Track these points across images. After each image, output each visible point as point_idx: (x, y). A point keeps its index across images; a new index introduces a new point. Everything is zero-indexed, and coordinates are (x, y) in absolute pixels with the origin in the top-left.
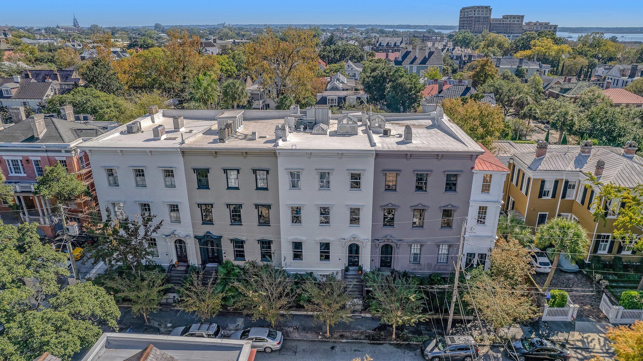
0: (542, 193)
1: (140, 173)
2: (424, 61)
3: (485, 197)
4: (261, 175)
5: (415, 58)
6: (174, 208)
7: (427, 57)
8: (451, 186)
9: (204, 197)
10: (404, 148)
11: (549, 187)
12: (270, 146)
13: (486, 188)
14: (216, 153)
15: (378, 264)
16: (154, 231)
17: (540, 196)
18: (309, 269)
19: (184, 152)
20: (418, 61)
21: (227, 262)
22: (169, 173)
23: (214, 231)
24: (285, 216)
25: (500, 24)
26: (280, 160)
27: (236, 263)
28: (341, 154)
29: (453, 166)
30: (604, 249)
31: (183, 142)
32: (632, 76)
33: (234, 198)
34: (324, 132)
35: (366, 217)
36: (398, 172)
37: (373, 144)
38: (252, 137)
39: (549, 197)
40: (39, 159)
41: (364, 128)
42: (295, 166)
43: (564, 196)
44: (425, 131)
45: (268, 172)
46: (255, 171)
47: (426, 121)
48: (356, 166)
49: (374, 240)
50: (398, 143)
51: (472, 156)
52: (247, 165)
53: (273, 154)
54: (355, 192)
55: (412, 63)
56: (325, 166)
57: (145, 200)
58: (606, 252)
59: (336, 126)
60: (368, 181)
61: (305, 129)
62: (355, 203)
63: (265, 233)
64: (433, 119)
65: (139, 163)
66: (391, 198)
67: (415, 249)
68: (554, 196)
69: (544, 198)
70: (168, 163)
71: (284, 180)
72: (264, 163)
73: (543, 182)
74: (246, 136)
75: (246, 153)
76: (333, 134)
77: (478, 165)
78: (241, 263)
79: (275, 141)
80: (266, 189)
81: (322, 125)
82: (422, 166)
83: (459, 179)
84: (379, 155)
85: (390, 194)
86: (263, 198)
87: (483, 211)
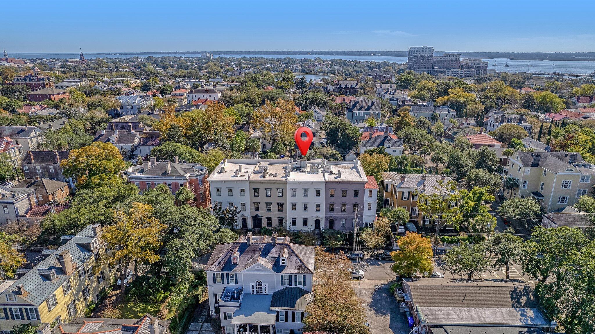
0: (403, 198)
1: (230, 190)
2: (368, 109)
3: (370, 199)
4: (280, 191)
5: (362, 107)
6: (243, 205)
7: (370, 106)
8: (356, 195)
9: (257, 200)
10: (337, 180)
11: (406, 195)
12: (284, 179)
13: (370, 196)
14: (262, 182)
15: (328, 227)
16: (238, 213)
17: (402, 199)
18: (299, 230)
19: (250, 182)
20: (364, 109)
21: (264, 227)
22: (243, 190)
23: (259, 213)
24: (289, 207)
25: (441, 61)
26: (288, 185)
27: (268, 228)
28: (312, 183)
29: (357, 187)
30: (428, 222)
31: (249, 178)
32: (502, 122)
33: (269, 200)
34: (304, 172)
35: (323, 207)
36: (335, 189)
37: (325, 179)
38: (276, 175)
39: (407, 200)
40: (171, 183)
41: (322, 169)
42: (294, 187)
43: (413, 199)
44: (349, 170)
45: (283, 190)
46: (278, 189)
47: (351, 165)
48: (318, 187)
49: (326, 218)
50: (335, 178)
51: (364, 183)
52: (274, 187)
53: (286, 183)
54: (318, 197)
55: (359, 110)
56: (306, 187)
57: (231, 201)
58: (428, 223)
59: (310, 168)
60: (323, 193)
61: (296, 170)
62: (318, 202)
63: (281, 215)
64: (354, 164)
65: (230, 186)
66: (332, 200)
67: (343, 221)
68: (408, 199)
69: (404, 200)
70: (242, 186)
71: (289, 193)
72: (282, 186)
73: (403, 193)
74: (272, 174)
75: (274, 182)
76: (309, 173)
77: (366, 187)
78: (270, 228)
79: (286, 177)
80: (282, 196)
81: (304, 169)
82: (344, 187)
83: (359, 192)
84: (327, 183)
85: (332, 198)
86: (281, 200)
87: (370, 205)
